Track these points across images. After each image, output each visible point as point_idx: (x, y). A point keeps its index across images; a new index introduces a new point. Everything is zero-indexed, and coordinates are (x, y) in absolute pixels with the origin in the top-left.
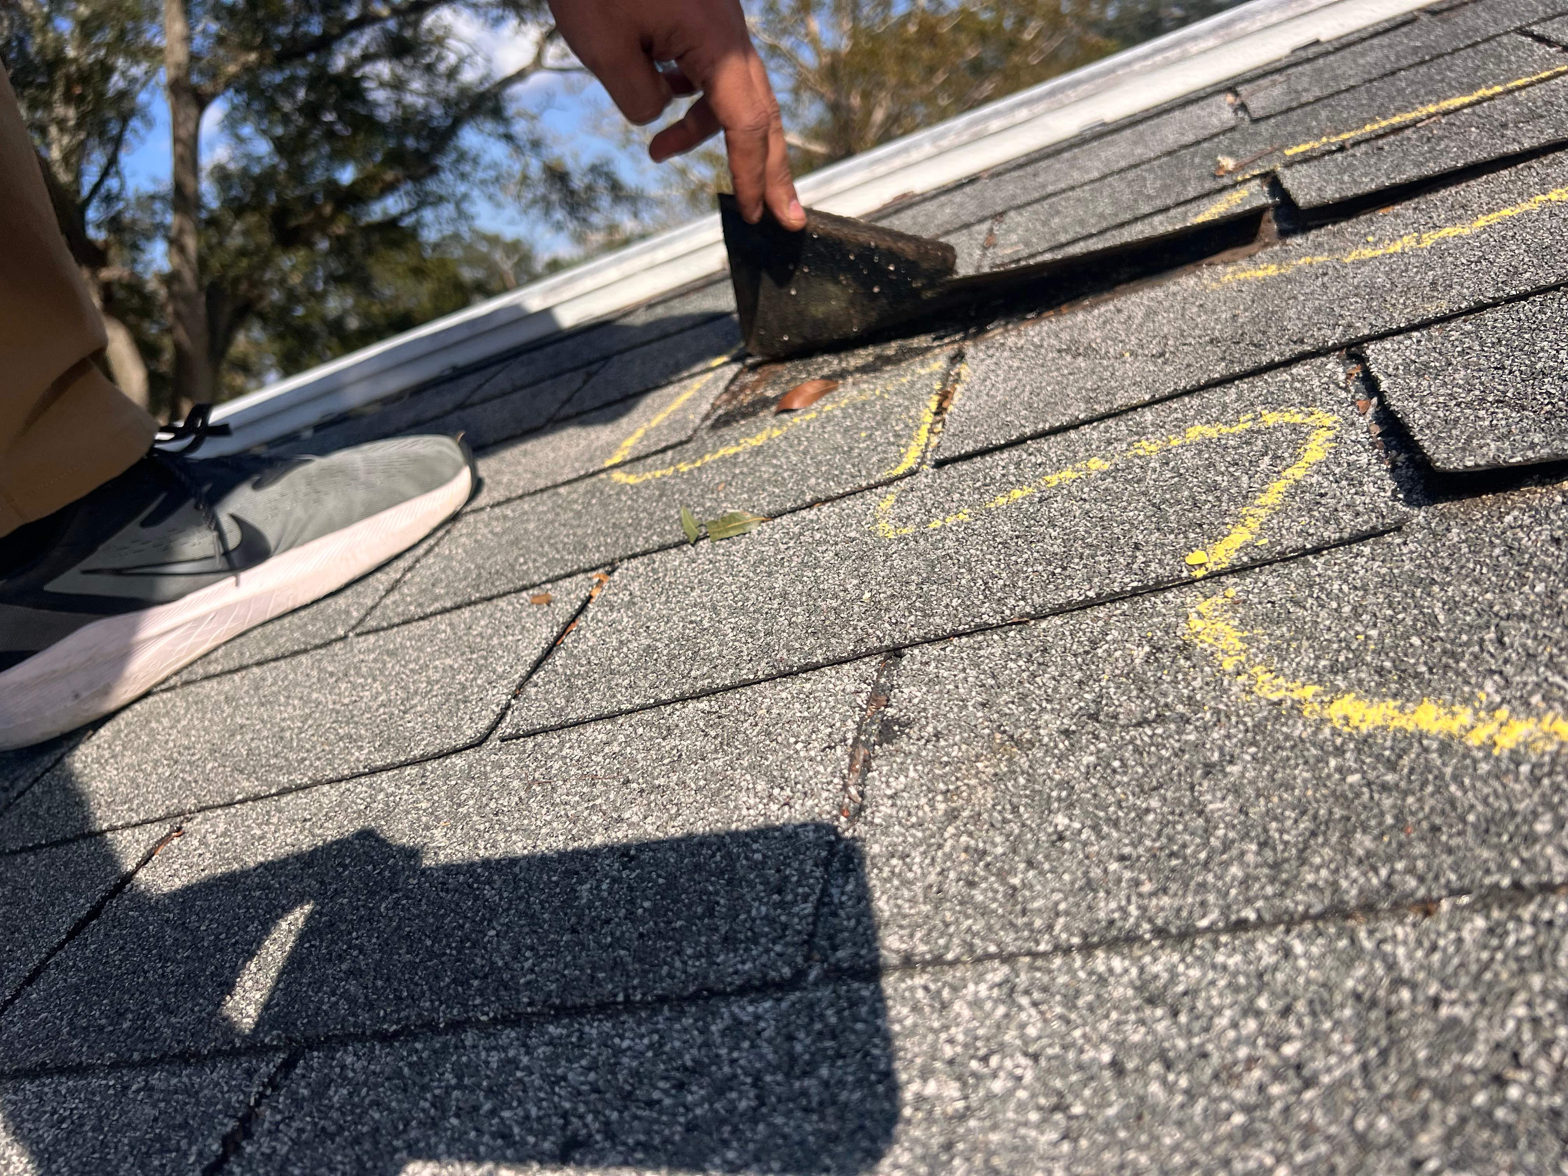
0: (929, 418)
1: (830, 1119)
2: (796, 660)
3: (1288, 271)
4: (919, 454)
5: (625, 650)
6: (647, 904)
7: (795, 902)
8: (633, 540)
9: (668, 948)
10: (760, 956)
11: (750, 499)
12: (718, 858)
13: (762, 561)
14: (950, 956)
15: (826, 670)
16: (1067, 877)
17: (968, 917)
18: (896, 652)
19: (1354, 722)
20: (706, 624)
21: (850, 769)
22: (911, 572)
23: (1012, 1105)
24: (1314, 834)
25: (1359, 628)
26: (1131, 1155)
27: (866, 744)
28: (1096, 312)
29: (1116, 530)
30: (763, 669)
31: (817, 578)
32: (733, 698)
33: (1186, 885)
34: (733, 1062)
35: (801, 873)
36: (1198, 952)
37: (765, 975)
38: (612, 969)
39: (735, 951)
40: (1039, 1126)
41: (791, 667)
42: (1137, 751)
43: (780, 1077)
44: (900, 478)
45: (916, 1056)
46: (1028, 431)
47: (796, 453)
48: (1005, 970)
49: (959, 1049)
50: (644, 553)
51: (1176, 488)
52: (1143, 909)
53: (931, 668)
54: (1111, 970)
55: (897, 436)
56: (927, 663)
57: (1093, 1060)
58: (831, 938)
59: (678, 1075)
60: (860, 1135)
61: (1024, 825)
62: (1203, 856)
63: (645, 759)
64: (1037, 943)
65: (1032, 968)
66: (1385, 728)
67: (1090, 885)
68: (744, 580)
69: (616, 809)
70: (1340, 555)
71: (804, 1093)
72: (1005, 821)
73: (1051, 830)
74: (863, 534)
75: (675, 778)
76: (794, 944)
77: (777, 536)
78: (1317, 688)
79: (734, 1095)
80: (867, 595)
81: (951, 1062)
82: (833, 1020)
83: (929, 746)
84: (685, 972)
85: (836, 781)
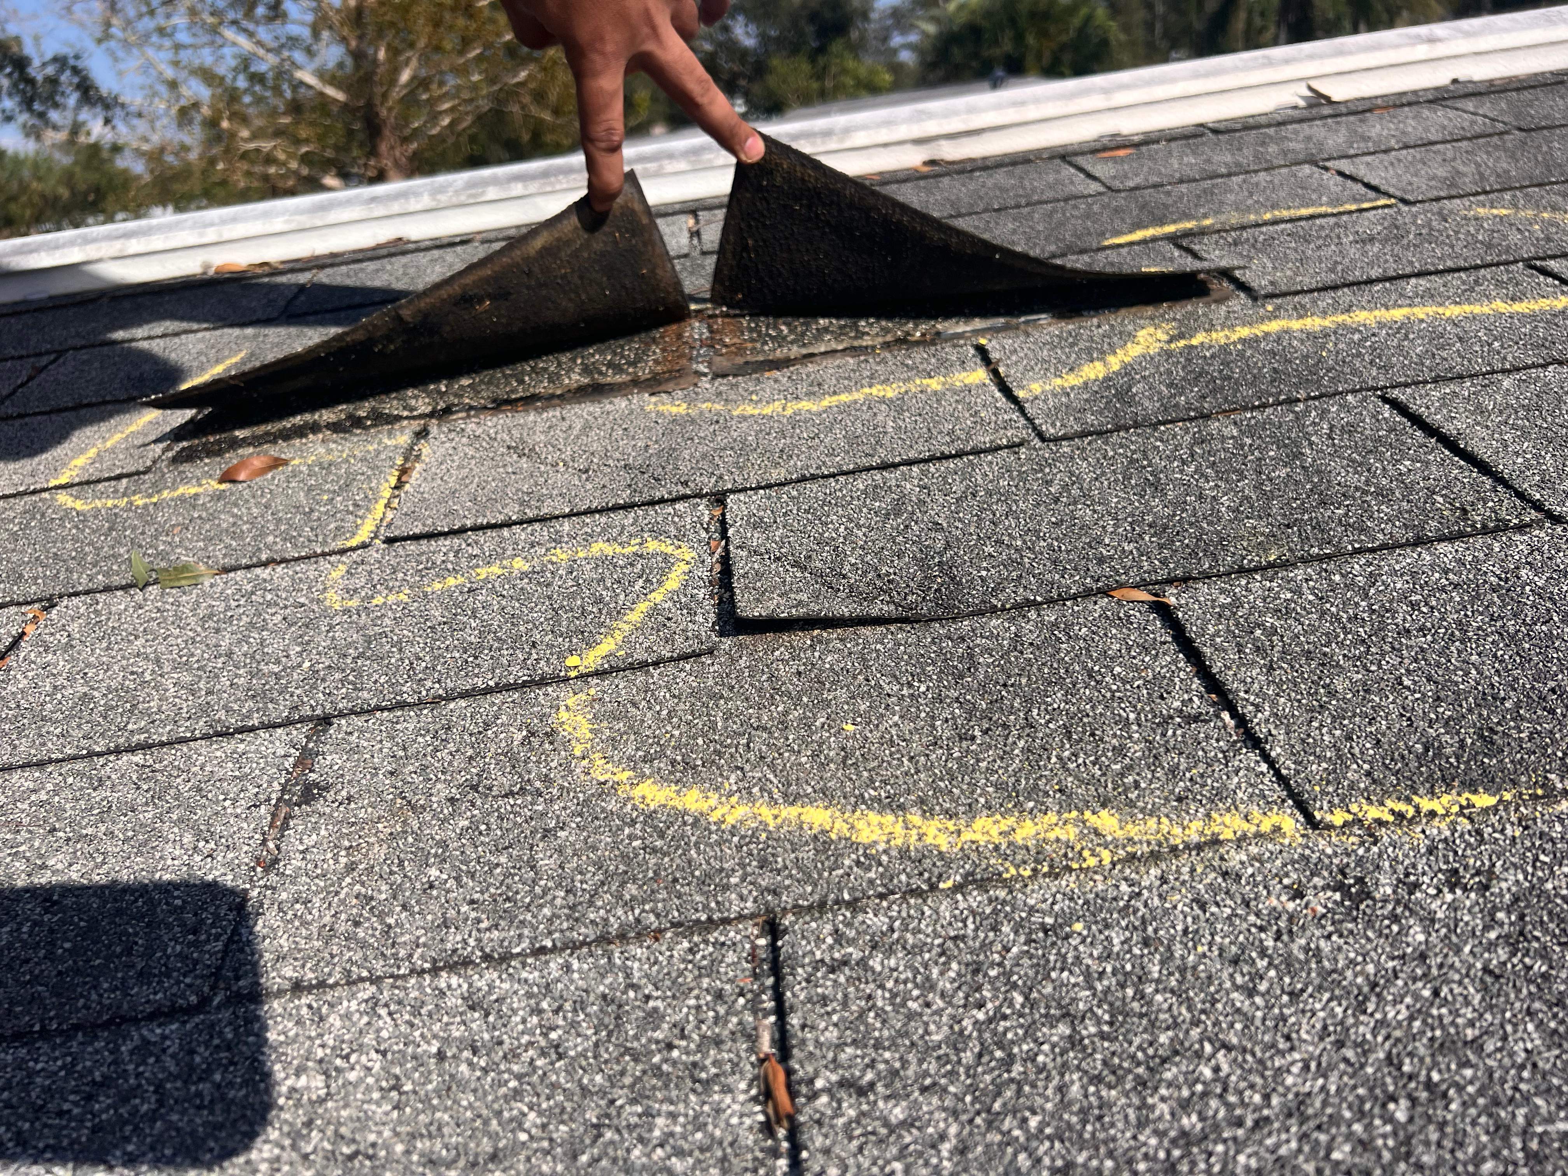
0: (387, 494)
1: (218, 1112)
2: (233, 721)
3: (693, 412)
4: (374, 528)
5: (59, 696)
6: (67, 945)
7: (208, 941)
8: (75, 576)
9: (86, 983)
10: (171, 987)
11: (205, 549)
12: (140, 904)
13: (211, 616)
14: (331, 981)
15: (261, 733)
16: (429, 917)
17: (349, 949)
18: (326, 721)
19: (648, 801)
20: (148, 677)
21: (271, 826)
22: (349, 645)
23: (362, 1088)
24: (603, 883)
25: (669, 728)
26: (438, 1115)
27: (288, 803)
28: (545, 415)
29: (522, 628)
30: (201, 727)
31: (263, 640)
32: (169, 755)
33: (512, 922)
34: (138, 1075)
35: (216, 916)
36: (511, 970)
37: (173, 1003)
38: (30, 1003)
39: (149, 984)
40: (378, 1104)
41: (228, 728)
42: (501, 818)
43: (179, 1084)
44: (353, 549)
45: (294, 1058)
46: (469, 523)
47: (257, 504)
48: (373, 989)
49: (328, 1051)
50: (87, 593)
51: (572, 596)
52: (479, 940)
53: (353, 738)
54: (449, 987)
55: (356, 505)
56: (351, 733)
57: (425, 1051)
58: (235, 970)
59: (87, 1089)
60: (240, 1123)
61: (405, 876)
62: (527, 900)
63: (73, 808)
64: (399, 968)
65: (394, 987)
66: (665, 806)
67: (446, 924)
68: (191, 634)
69: (41, 856)
70: (671, 669)
71: (199, 1094)
72: (392, 873)
73: (425, 880)
74: (312, 601)
75: (103, 829)
76: (202, 977)
77: (229, 592)
78: (631, 773)
79: (137, 1101)
80: (307, 664)
81: (321, 1061)
82: (230, 1036)
83: (341, 809)
84: (100, 1003)
85: (257, 836)
